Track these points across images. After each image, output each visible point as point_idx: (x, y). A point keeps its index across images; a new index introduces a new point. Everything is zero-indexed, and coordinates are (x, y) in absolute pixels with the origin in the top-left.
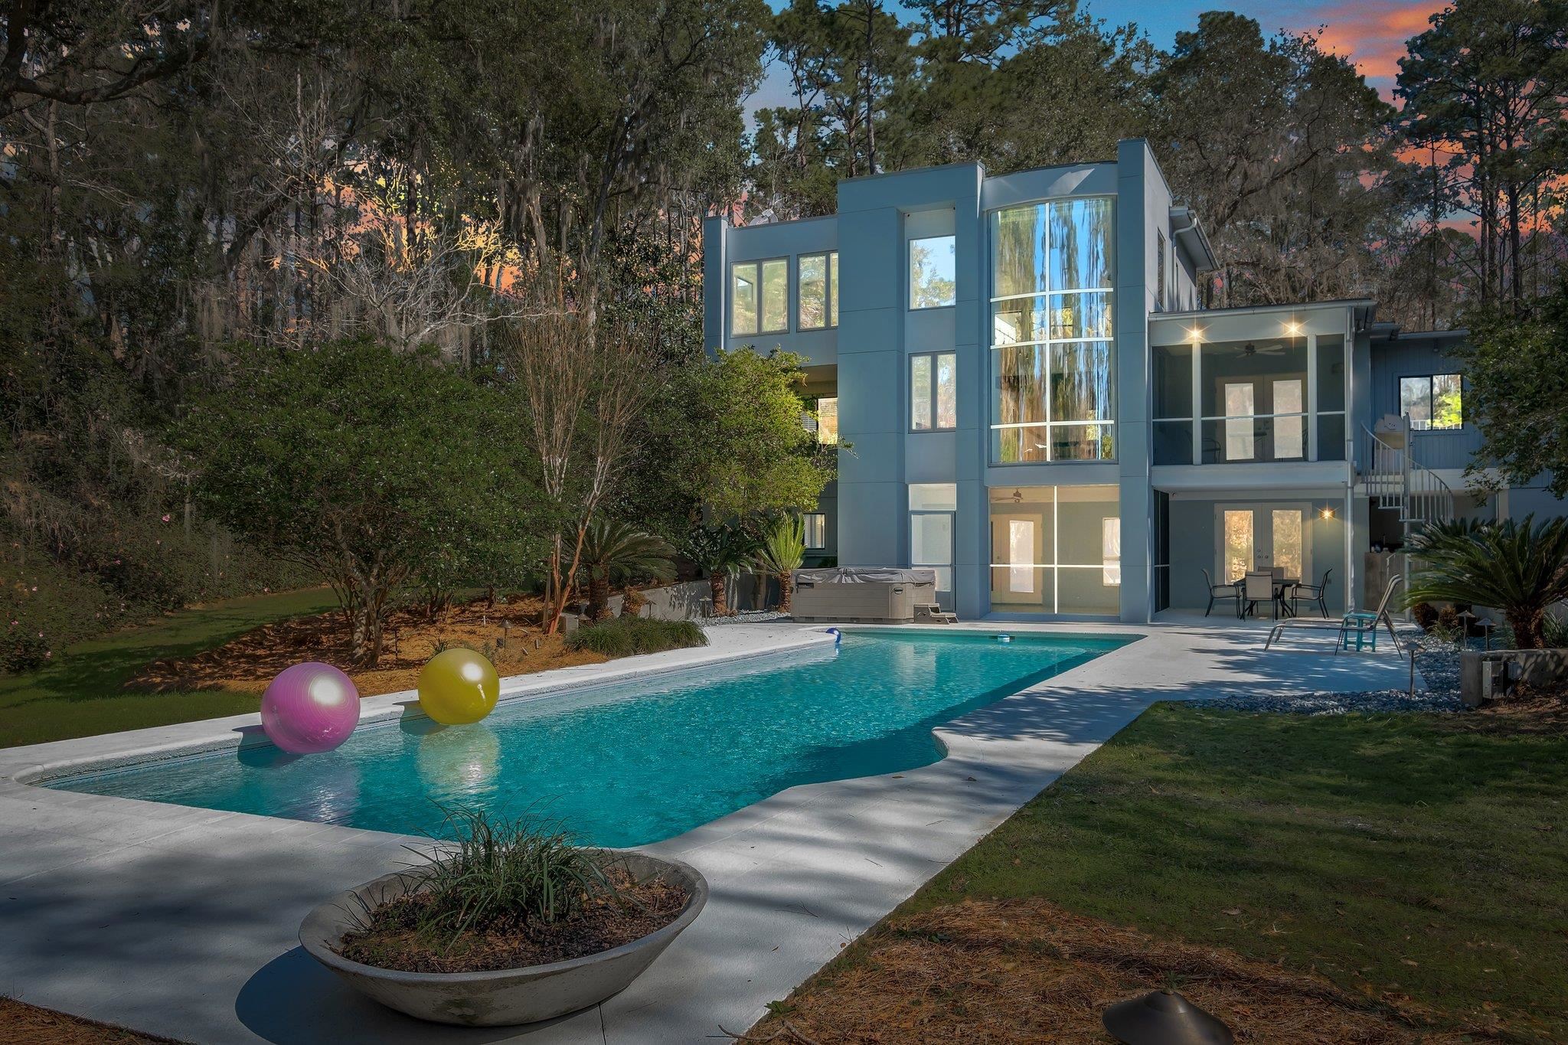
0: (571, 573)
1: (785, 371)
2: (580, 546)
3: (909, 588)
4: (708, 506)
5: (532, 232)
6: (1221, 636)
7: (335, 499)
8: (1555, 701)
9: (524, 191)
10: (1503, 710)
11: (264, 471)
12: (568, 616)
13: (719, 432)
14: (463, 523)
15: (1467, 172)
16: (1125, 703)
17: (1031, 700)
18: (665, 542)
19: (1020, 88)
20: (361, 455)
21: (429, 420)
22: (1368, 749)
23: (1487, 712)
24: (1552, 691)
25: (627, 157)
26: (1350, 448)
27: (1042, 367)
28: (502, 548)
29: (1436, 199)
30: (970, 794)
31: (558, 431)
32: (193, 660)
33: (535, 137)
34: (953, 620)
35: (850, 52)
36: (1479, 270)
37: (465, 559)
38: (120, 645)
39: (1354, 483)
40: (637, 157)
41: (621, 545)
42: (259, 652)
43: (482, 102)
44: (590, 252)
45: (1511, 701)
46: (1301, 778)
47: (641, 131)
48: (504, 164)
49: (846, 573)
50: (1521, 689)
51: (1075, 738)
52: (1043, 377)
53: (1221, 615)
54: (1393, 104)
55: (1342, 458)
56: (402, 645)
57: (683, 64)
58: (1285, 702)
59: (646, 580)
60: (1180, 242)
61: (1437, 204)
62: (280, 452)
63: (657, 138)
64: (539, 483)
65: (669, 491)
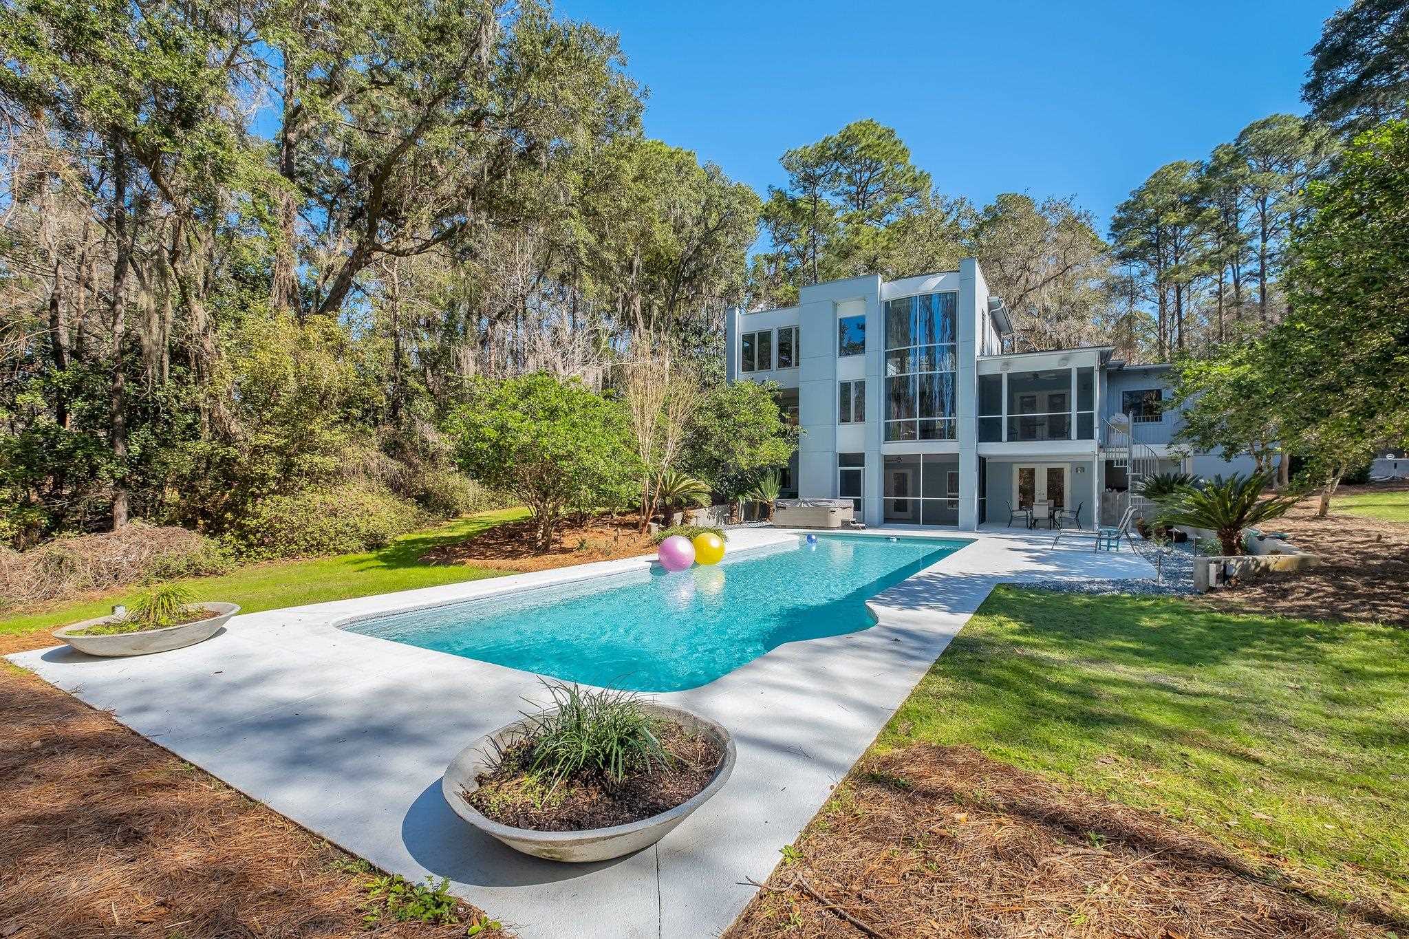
0: (654, 501)
1: (770, 391)
2: (659, 487)
3: (838, 510)
4: (728, 464)
5: (636, 320)
6: (1021, 540)
7: (524, 462)
8: (1259, 590)
9: (632, 299)
10: (1225, 595)
11: (485, 446)
12: (653, 525)
13: (735, 425)
14: (594, 474)
15: (1151, 278)
16: (977, 585)
17: (920, 582)
18: (704, 485)
19: (899, 236)
20: (537, 437)
21: (575, 418)
22: (1146, 622)
23: (1213, 596)
24: (1255, 583)
25: (686, 280)
26: (1097, 433)
27: (914, 389)
28: (615, 489)
29: (1132, 294)
30: (899, 653)
31: (648, 424)
32: (456, 546)
33: (638, 272)
34: (863, 528)
35: (804, 221)
36: (1158, 333)
37: (594, 495)
38: (424, 536)
39: (1099, 452)
40: (690, 280)
41: (681, 486)
42: (491, 542)
43: (608, 248)
44: (666, 330)
45: (1229, 589)
46: (1111, 643)
47: (693, 265)
48: (621, 285)
49: (804, 502)
50: (1233, 581)
51: (954, 609)
52: (915, 394)
53: (1017, 527)
54: (1108, 242)
55: (1091, 437)
56: (564, 540)
57: (715, 229)
58: (1080, 585)
59: (695, 505)
60: (994, 317)
61: (1132, 296)
62: (494, 435)
63: (701, 269)
64: (637, 452)
65: (707, 456)
